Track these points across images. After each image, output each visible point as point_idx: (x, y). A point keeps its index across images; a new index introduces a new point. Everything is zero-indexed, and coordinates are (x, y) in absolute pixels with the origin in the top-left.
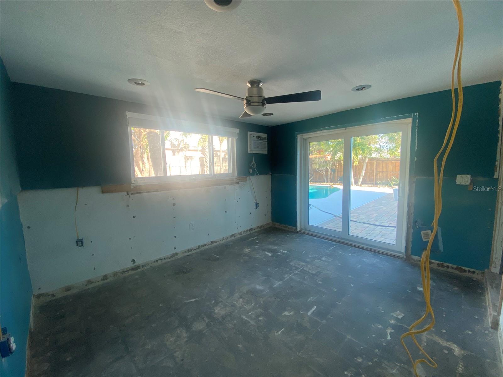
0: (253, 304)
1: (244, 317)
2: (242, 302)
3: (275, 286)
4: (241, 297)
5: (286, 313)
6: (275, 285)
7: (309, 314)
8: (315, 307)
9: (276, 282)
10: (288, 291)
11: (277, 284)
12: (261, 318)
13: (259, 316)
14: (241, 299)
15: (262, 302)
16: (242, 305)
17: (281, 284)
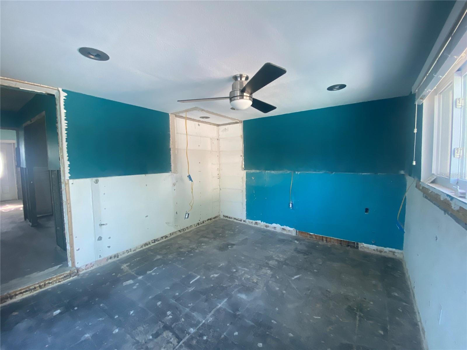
0: (243, 279)
1: (246, 269)
2: (253, 279)
3: (225, 300)
4: (257, 283)
5: (216, 275)
6: (226, 302)
7: (199, 277)
8: (191, 282)
9: (224, 307)
10: (212, 295)
11: (222, 304)
12: (235, 270)
13: (236, 271)
14: (255, 281)
15: (236, 281)
16: (252, 277)
17: (218, 304)
